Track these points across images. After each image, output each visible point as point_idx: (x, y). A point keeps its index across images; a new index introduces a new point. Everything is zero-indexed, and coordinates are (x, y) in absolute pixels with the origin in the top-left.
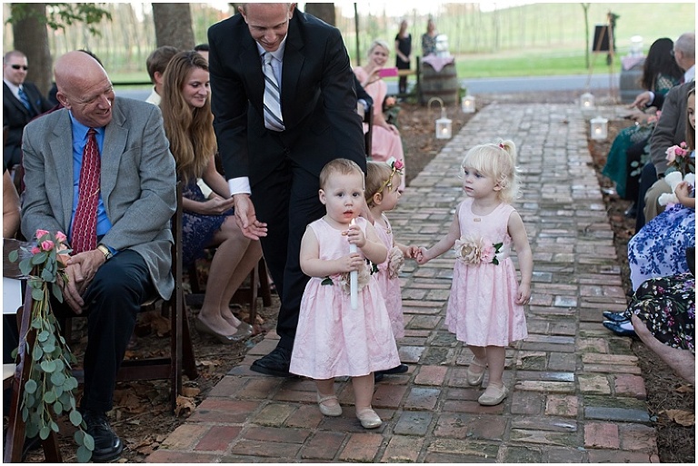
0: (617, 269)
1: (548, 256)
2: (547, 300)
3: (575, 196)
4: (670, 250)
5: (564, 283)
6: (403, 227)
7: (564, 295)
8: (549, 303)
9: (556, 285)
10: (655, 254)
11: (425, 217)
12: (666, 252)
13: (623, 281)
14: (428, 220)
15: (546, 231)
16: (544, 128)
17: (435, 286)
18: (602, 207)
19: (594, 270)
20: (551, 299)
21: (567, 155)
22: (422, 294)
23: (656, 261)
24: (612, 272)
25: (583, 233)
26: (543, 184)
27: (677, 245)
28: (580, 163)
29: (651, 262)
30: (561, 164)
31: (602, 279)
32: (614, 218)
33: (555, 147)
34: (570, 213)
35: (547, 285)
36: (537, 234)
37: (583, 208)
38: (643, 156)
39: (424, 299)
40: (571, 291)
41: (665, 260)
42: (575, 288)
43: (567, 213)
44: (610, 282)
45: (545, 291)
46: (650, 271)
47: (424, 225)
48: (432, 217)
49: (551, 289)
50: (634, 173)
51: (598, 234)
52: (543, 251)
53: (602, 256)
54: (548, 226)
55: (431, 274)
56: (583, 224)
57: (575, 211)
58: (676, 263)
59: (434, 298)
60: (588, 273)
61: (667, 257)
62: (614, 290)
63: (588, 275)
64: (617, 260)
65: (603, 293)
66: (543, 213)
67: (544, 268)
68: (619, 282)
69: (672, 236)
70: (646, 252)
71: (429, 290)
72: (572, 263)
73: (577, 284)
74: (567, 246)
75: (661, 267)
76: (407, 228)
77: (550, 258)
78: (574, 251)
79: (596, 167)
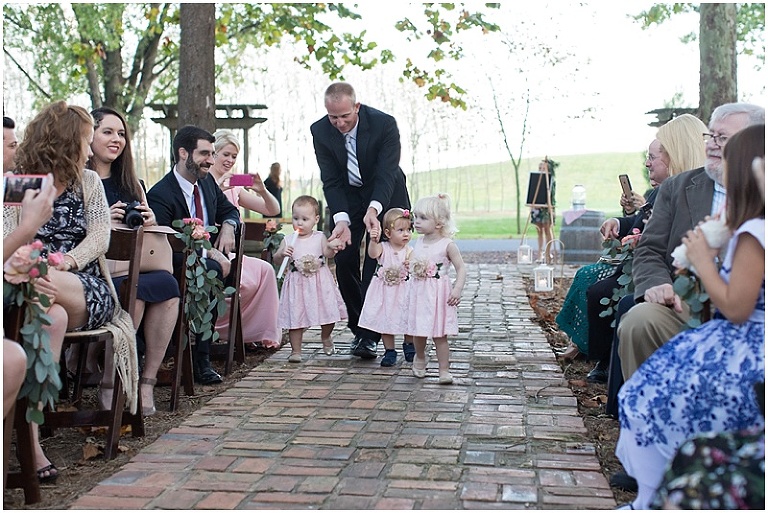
0: (590, 447)
1: (487, 429)
2: (489, 491)
3: (519, 355)
4: (680, 401)
5: (513, 466)
6: (276, 390)
7: (515, 483)
8: (492, 496)
9: (503, 470)
10: (655, 411)
11: (311, 377)
12: (673, 405)
13: (601, 464)
14: (315, 381)
15: (482, 396)
16: (473, 284)
17: (316, 471)
18: (557, 368)
19: (557, 447)
20: (495, 490)
21: (504, 311)
22: (293, 482)
23: (659, 422)
24: (583, 451)
25: (534, 399)
26: (475, 341)
27: (691, 391)
28: (521, 320)
29: (650, 426)
30: (498, 320)
31: (569, 461)
32: (573, 381)
33: (487, 303)
34: (514, 375)
35: (488, 469)
36: (470, 401)
37: (531, 369)
38: (616, 290)
39: (293, 491)
40: (524, 478)
41: (673, 420)
42: (532, 474)
43: (510, 375)
44: (583, 465)
45: (486, 479)
46: (651, 440)
47: (307, 388)
48: (321, 378)
49: (495, 474)
50: (603, 314)
51: (555, 400)
52: (480, 422)
53: (566, 429)
54: (485, 390)
55: (312, 453)
56: (532, 388)
57: (521, 372)
58: (690, 423)
59: (311, 489)
60: (548, 452)
61: (676, 414)
62: (590, 476)
63: (550, 456)
64: (587, 435)
65: (574, 481)
66: (477, 375)
67: (482, 445)
68: (596, 465)
69: (681, 378)
70: (643, 408)
71: (305, 476)
72: (523, 438)
73: (534, 467)
74: (514, 416)
75: (667, 431)
76: (282, 391)
77: (491, 431)
78: (524, 423)
79: (542, 323)
